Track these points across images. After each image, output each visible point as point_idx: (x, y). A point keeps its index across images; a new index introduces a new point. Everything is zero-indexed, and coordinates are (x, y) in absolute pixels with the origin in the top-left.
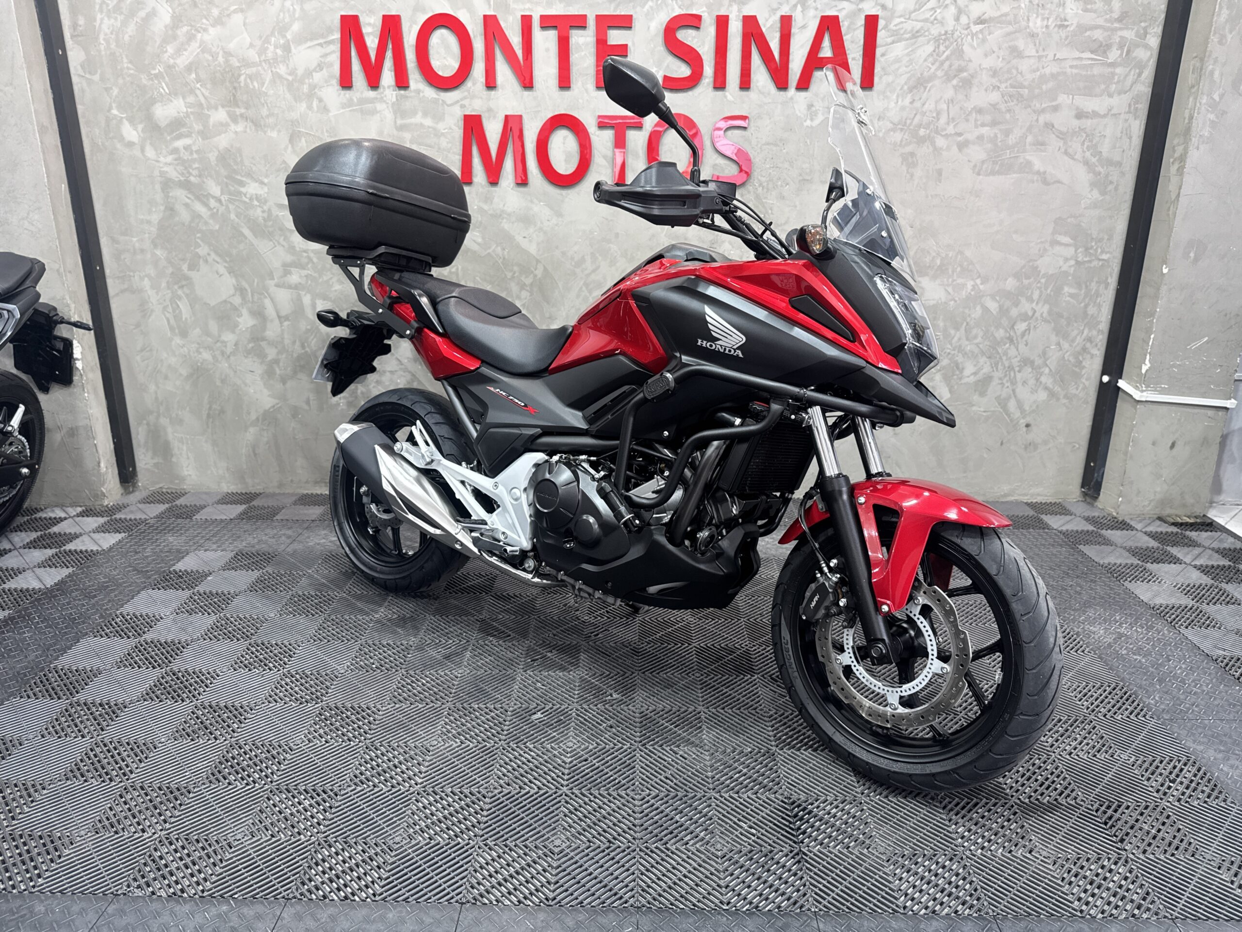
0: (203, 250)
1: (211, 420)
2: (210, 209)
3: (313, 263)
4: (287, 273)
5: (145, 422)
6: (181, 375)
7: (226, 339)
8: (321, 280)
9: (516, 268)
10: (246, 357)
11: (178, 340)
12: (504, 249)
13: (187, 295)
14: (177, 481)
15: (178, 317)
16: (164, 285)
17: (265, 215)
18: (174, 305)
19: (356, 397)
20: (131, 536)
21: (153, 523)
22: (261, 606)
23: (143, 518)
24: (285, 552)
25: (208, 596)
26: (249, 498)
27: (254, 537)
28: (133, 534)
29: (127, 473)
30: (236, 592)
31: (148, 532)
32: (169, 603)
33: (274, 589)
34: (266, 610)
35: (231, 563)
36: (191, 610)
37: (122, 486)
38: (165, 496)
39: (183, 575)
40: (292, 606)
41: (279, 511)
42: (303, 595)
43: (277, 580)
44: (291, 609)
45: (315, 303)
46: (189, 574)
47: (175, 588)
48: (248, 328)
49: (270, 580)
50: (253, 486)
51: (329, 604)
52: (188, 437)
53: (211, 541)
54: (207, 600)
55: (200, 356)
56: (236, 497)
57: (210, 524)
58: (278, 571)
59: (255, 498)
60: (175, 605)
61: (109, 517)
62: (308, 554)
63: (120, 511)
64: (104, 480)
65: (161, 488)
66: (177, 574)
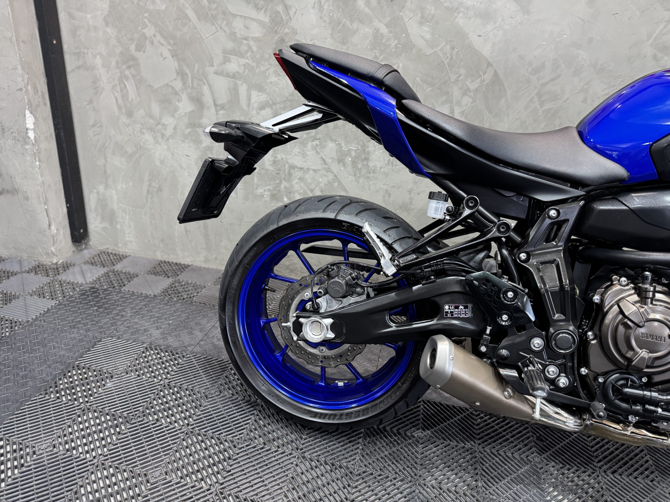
0: (150, 31)
1: (150, 196)
3: (253, 51)
4: (226, 60)
6: (126, 152)
7: (166, 123)
8: (258, 70)
9: (462, 71)
10: (183, 141)
11: (124, 119)
12: (453, 49)
13: (134, 76)
14: (120, 245)
15: (125, 97)
16: (113, 64)
18: (122, 85)
19: (279, 191)
20: (61, 304)
21: (86, 290)
22: (149, 449)
23: (80, 282)
24: (194, 353)
25: (97, 418)
26: (177, 271)
27: (169, 324)
28: (64, 302)
29: (78, 234)
30: (130, 415)
31: (77, 302)
32: (52, 424)
33: (170, 416)
34: (153, 460)
35: (137, 362)
36: (72, 441)
37: (74, 244)
38: (109, 258)
39: (85, 373)
40: (183, 454)
41: (200, 290)
42: (199, 435)
43: (176, 400)
44: (181, 462)
45: (251, 94)
46: (90, 374)
47: (69, 394)
48: (186, 113)
49: (169, 398)
50: (183, 258)
51: (225, 460)
52: (130, 208)
53: (128, 324)
54: (93, 425)
55: (143, 136)
56: (166, 268)
57: (134, 300)
58: (181, 385)
59: (183, 270)
60: (57, 430)
61: (53, 277)
62: (215, 360)
63: (65, 270)
64: (54, 240)
65: (107, 248)
66: (79, 372)
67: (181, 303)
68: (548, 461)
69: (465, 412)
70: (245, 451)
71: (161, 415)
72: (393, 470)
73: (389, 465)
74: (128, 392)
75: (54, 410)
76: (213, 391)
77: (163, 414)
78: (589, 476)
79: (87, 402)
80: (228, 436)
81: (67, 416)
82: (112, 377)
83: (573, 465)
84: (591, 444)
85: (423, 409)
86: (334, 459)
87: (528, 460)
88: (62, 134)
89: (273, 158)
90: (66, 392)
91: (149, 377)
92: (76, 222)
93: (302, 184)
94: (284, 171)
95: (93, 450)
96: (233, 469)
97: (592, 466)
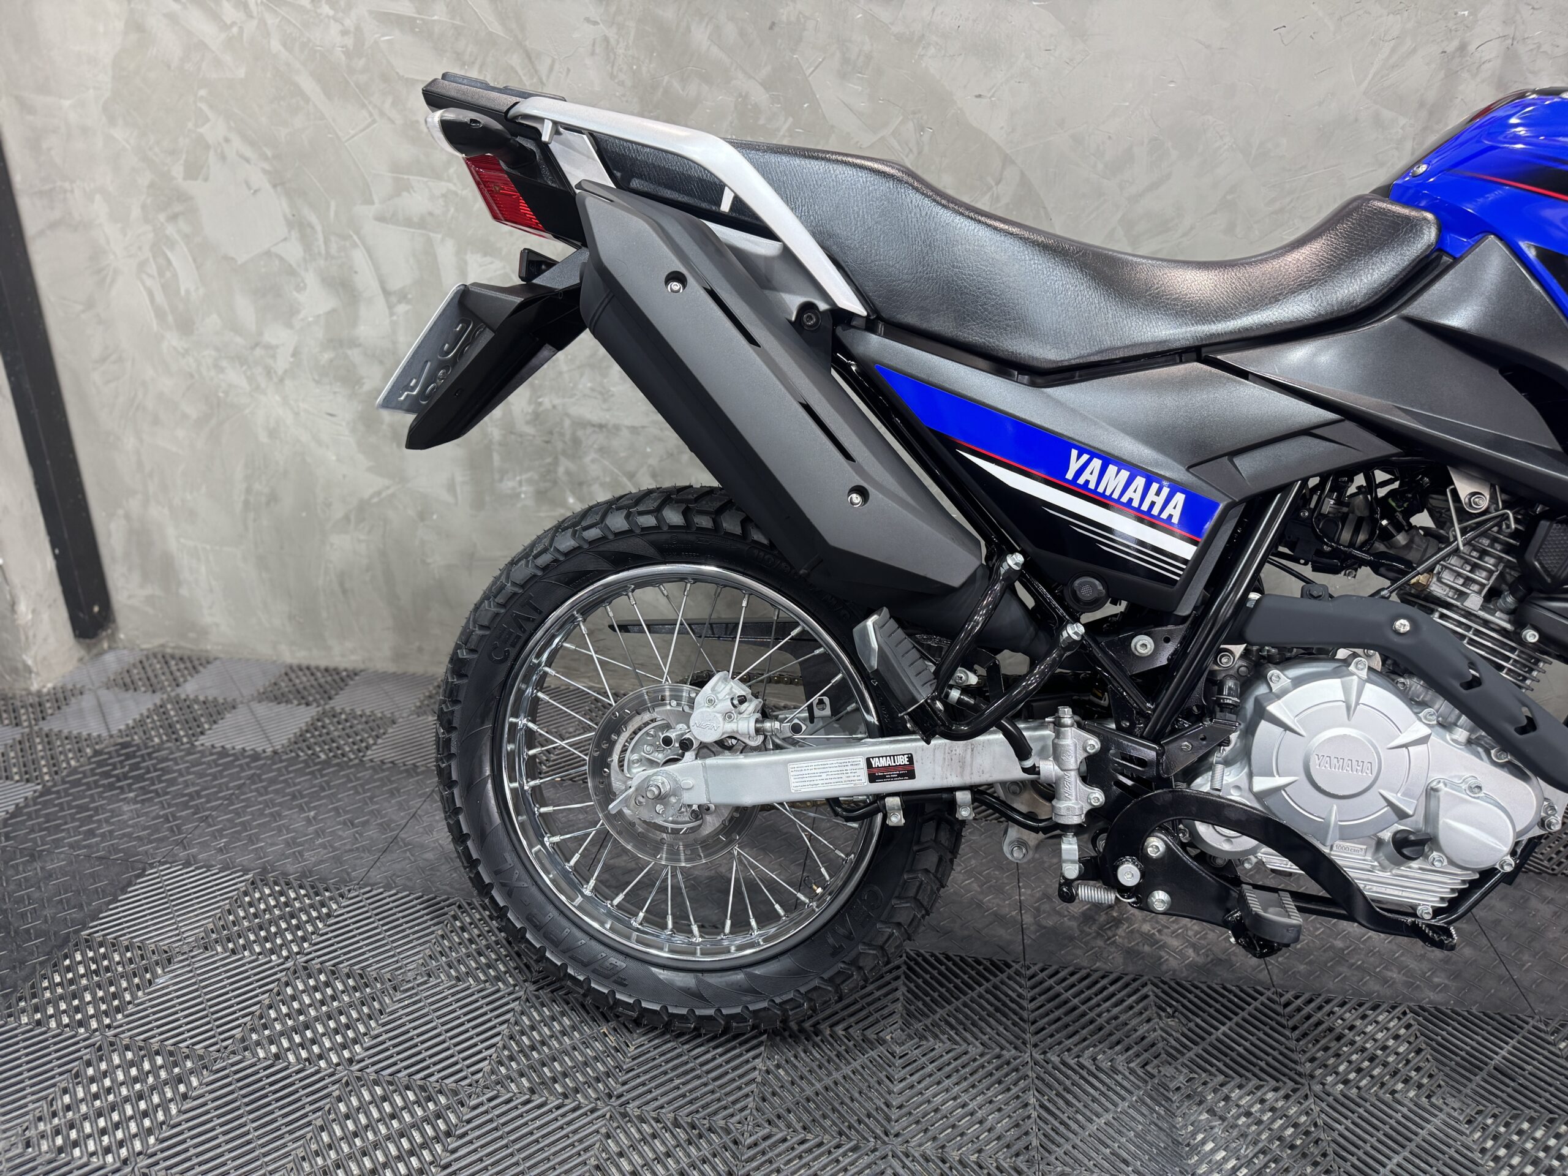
0: (215, 130)
1: (251, 515)
2: (225, 27)
4: (401, 188)
5: (121, 512)
6: (185, 416)
7: (274, 342)
10: (318, 382)
11: (173, 340)
13: (186, 237)
14: (192, 635)
15: (170, 288)
16: (136, 212)
17: (349, 41)
18: (161, 260)
19: (555, 482)
20: (50, 793)
21: (109, 753)
22: (256, 1129)
23: (95, 734)
24: (366, 886)
25: (132, 1064)
26: (328, 687)
27: (308, 820)
28: (55, 785)
29: (87, 618)
30: (211, 1049)
31: (87, 784)
32: (23, 1089)
33: (308, 1044)
34: (265, 1155)
35: (231, 918)
36: (72, 1127)
37: (79, 643)
38: (166, 670)
39: (104, 957)
40: (339, 1132)
41: (382, 731)
42: (376, 1083)
43: (323, 1003)
44: (332, 1154)
45: (466, 263)
46: (117, 958)
47: (64, 1012)
48: (319, 316)
49: (307, 1001)
50: (343, 656)
51: (437, 1139)
52: (208, 547)
53: (210, 826)
54: (122, 1084)
55: (221, 376)
56: (304, 680)
57: (227, 766)
58: (334, 966)
59: (342, 684)
60: (34, 1102)
61: (30, 726)
62: (417, 899)
63: (59, 708)
64: (27, 638)
65: (163, 646)
66: (91, 954)
67: (337, 764)
68: (1192, 1071)
69: (1002, 972)
70: (486, 1112)
71: (285, 1044)
72: (834, 1123)
73: (824, 1116)
74: (206, 994)
75: (27, 1055)
76: (410, 975)
77: (291, 1040)
78: (1287, 1097)
79: (109, 1027)
80: (447, 1081)
81: (60, 1066)
82: (169, 961)
83: (1249, 1075)
84: (1291, 1023)
85: (905, 973)
86: (697, 1112)
87: (1148, 1073)
88: (28, 386)
89: (532, 407)
90: (56, 1007)
91: (260, 954)
92: (80, 591)
93: (606, 463)
94: (562, 434)
95: (121, 1144)
96: (456, 1160)
97: (1292, 1074)
